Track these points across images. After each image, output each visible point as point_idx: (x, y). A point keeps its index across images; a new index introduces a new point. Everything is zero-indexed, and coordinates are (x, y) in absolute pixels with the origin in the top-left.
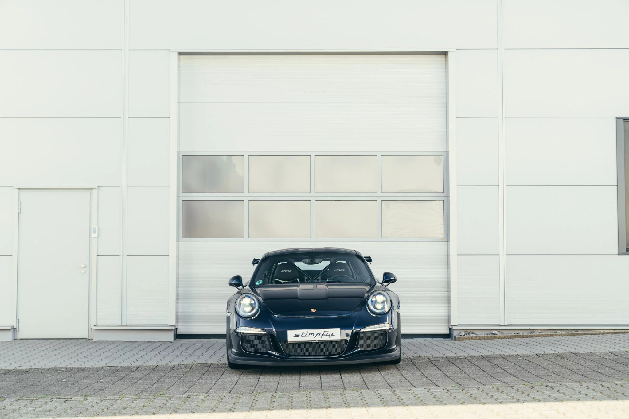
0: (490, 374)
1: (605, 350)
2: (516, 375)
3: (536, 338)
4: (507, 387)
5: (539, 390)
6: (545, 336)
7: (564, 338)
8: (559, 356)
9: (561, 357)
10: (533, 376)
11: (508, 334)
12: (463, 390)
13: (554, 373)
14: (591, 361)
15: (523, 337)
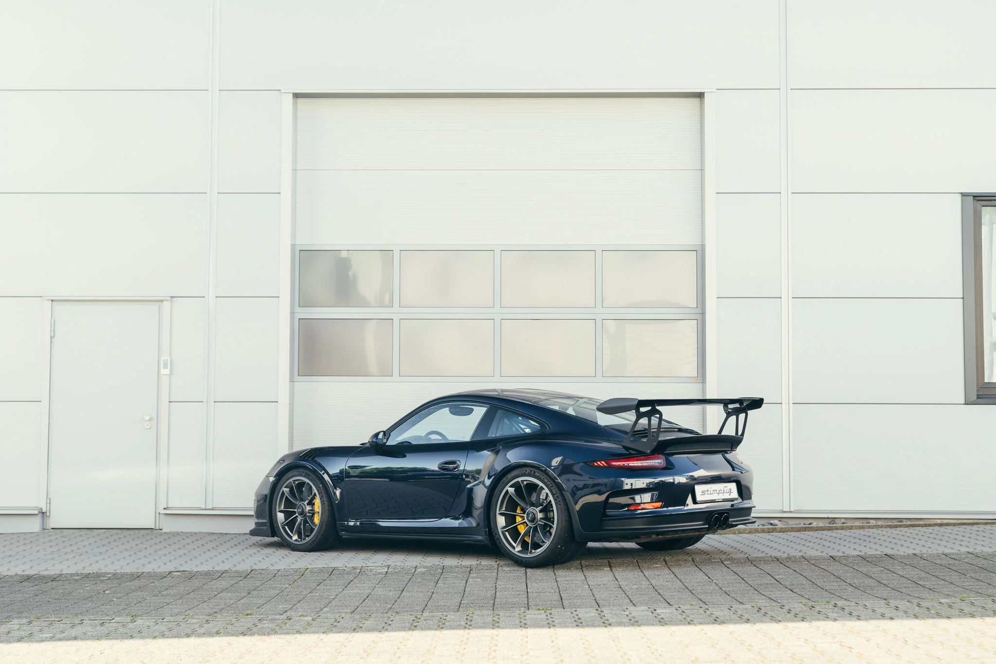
0: (755, 587)
1: (936, 550)
2: (793, 587)
3: (837, 531)
4: (774, 606)
5: (821, 611)
6: (851, 528)
7: (879, 531)
8: (865, 560)
9: (868, 561)
10: (819, 589)
11: (795, 525)
12: (707, 611)
13: (852, 586)
14: (911, 567)
15: (818, 529)
